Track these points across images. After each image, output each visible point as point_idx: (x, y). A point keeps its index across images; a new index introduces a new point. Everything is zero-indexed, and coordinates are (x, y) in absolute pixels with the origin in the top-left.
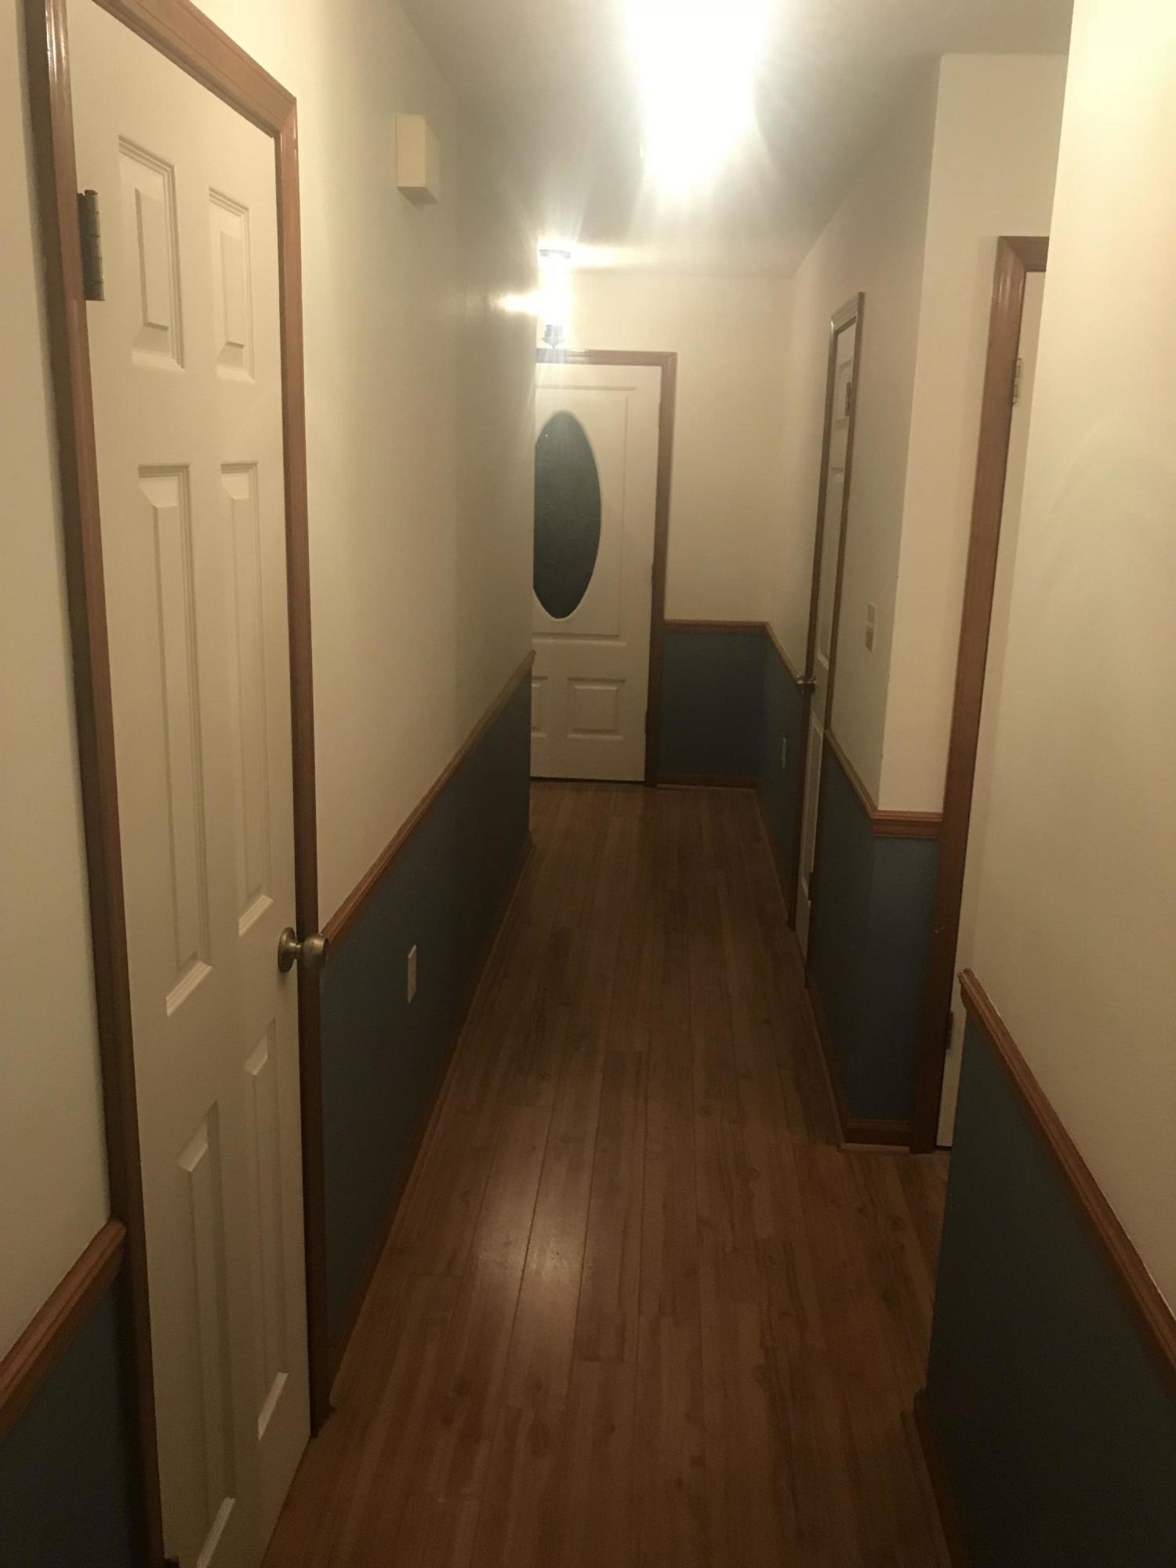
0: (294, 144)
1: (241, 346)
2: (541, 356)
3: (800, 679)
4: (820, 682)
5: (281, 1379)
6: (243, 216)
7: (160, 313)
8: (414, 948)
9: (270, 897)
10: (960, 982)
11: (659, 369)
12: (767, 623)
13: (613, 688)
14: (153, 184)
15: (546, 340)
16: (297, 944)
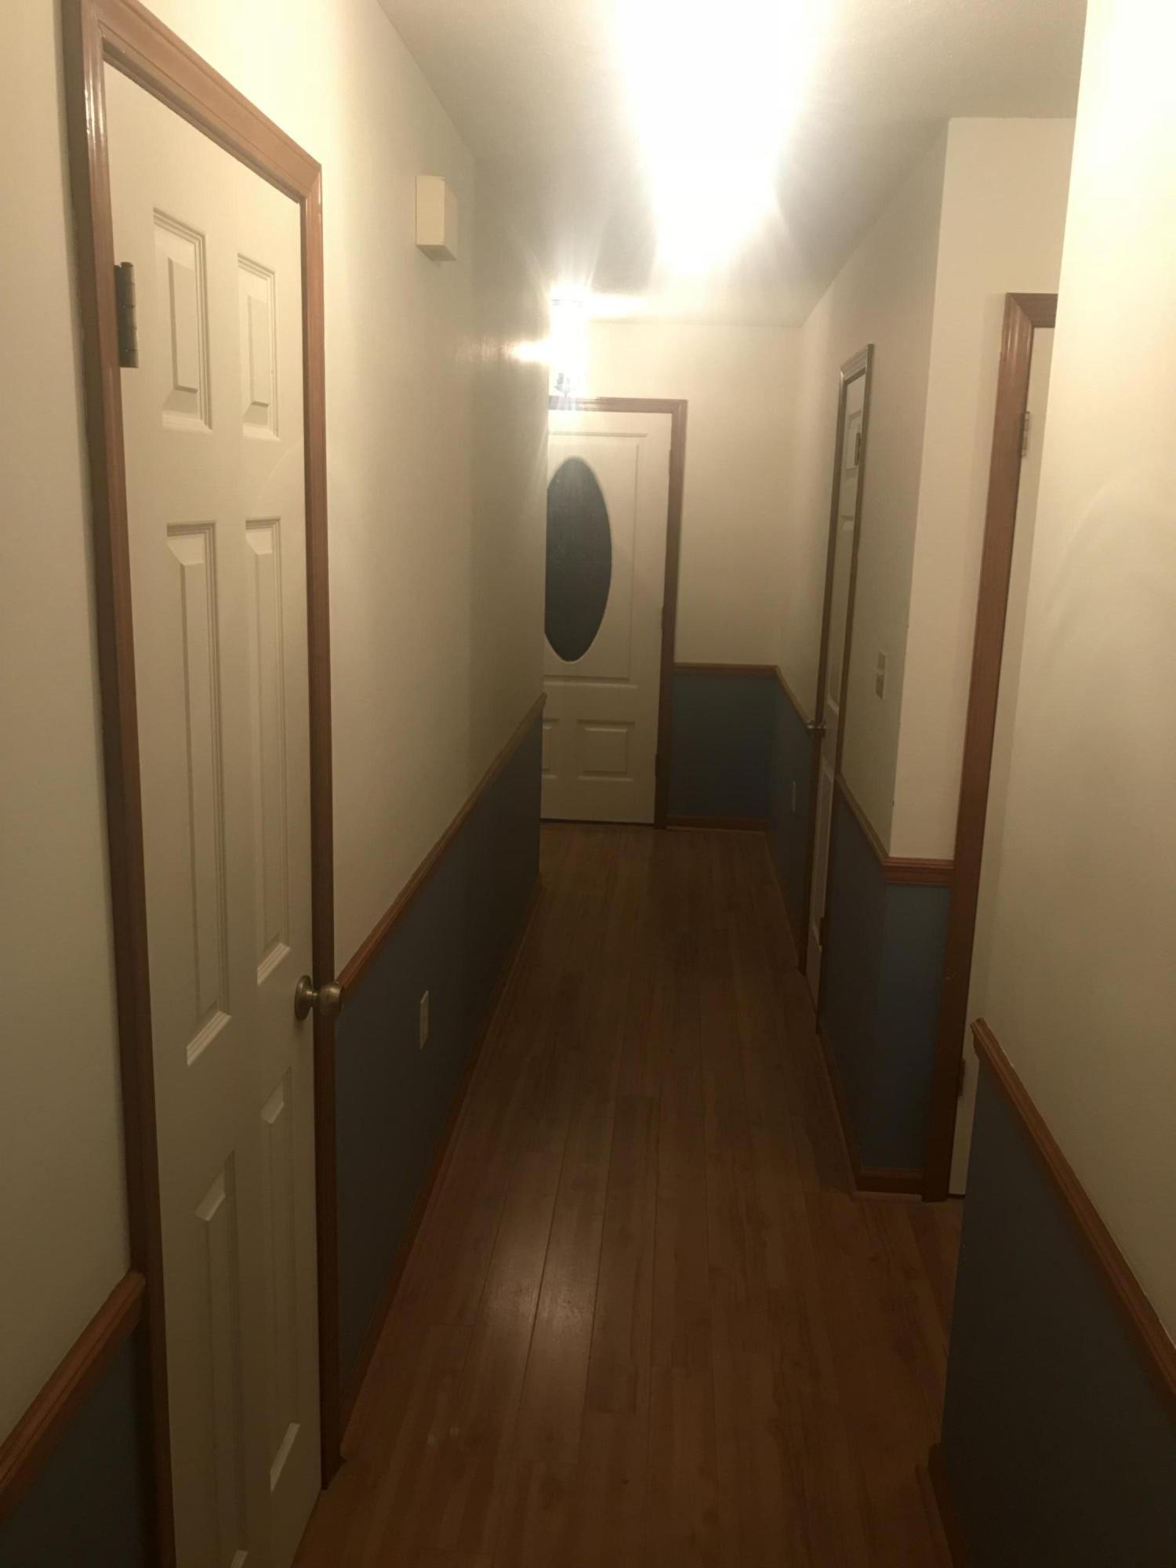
0: (319, 209)
1: (266, 405)
2: (552, 403)
3: (810, 724)
4: (831, 726)
5: (293, 1429)
6: (269, 279)
7: (190, 377)
8: (427, 993)
9: (288, 945)
10: (973, 1032)
11: (669, 416)
12: (776, 666)
13: (624, 730)
14: (183, 252)
15: (558, 388)
16: (313, 992)
